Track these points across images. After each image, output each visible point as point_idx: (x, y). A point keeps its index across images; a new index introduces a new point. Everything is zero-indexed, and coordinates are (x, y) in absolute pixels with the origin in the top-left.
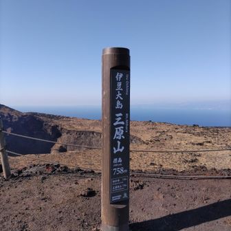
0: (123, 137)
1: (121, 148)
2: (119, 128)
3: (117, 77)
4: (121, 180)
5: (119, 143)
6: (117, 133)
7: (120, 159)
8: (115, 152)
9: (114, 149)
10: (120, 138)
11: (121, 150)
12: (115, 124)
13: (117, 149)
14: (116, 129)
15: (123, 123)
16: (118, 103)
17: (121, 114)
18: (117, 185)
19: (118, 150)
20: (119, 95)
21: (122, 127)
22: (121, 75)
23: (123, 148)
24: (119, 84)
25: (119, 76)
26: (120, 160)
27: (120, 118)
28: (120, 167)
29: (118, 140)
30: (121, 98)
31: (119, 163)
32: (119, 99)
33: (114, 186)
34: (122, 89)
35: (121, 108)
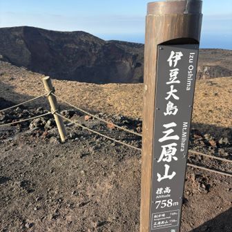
0: (176, 159)
1: (170, 173)
2: (169, 146)
3: (170, 60)
4: (167, 215)
5: (167, 167)
6: (164, 152)
7: (167, 188)
8: (159, 179)
9: (159, 175)
10: (169, 160)
11: (171, 177)
12: (161, 140)
13: (162, 175)
14: (164, 147)
15: (176, 137)
16: (170, 106)
17: (173, 124)
18: (161, 221)
19: (166, 176)
20: (172, 92)
21: (175, 144)
22: (179, 55)
23: (174, 173)
24: (174, 73)
25: (176, 56)
26: (168, 190)
27: (172, 131)
28: (167, 199)
29: (166, 163)
30: (176, 98)
31: (167, 194)
32: (172, 99)
33: (157, 221)
34: (178, 82)
35: (175, 113)
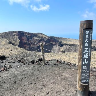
0: (88, 58)
1: (86, 62)
2: (86, 54)
3: (86, 33)
5: (86, 60)
6: (85, 56)
7: (86, 66)
8: (84, 63)
9: (83, 62)
11: (87, 63)
12: (84, 52)
15: (88, 52)
17: (87, 48)
19: (85, 63)
20: (87, 40)
21: (88, 54)
23: (87, 62)
24: (87, 36)
25: (87, 32)
26: (86, 67)
27: (87, 50)
28: (86, 69)
29: (85, 59)
31: (85, 68)
32: (87, 42)
33: (83, 77)
34: (88, 38)
35: (87, 45)
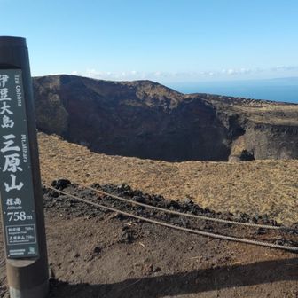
0: (21, 169)
1: (17, 184)
2: (12, 156)
4: (22, 229)
5: (14, 178)
6: (8, 162)
7: (17, 200)
8: (8, 189)
9: (6, 184)
10: (14, 170)
11: (19, 188)
12: (3, 150)
13: (10, 184)
14: (7, 157)
15: (17, 149)
16: (6, 119)
17: (12, 136)
18: (17, 235)
19: (13, 187)
20: (5, 108)
21: (18, 155)
22: (5, 78)
23: (21, 184)
24: (5, 92)
26: (18, 201)
27: (11, 142)
28: (20, 211)
29: (11, 172)
30: (11, 113)
31: (17, 205)
32: (6, 113)
33: (13, 236)
34: (9, 99)
35: (12, 126)
